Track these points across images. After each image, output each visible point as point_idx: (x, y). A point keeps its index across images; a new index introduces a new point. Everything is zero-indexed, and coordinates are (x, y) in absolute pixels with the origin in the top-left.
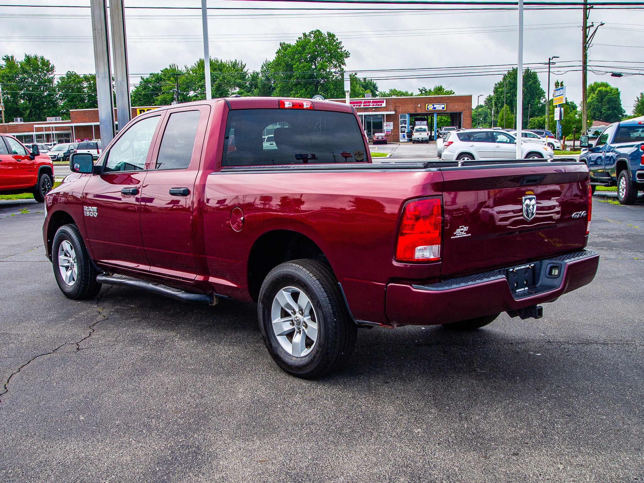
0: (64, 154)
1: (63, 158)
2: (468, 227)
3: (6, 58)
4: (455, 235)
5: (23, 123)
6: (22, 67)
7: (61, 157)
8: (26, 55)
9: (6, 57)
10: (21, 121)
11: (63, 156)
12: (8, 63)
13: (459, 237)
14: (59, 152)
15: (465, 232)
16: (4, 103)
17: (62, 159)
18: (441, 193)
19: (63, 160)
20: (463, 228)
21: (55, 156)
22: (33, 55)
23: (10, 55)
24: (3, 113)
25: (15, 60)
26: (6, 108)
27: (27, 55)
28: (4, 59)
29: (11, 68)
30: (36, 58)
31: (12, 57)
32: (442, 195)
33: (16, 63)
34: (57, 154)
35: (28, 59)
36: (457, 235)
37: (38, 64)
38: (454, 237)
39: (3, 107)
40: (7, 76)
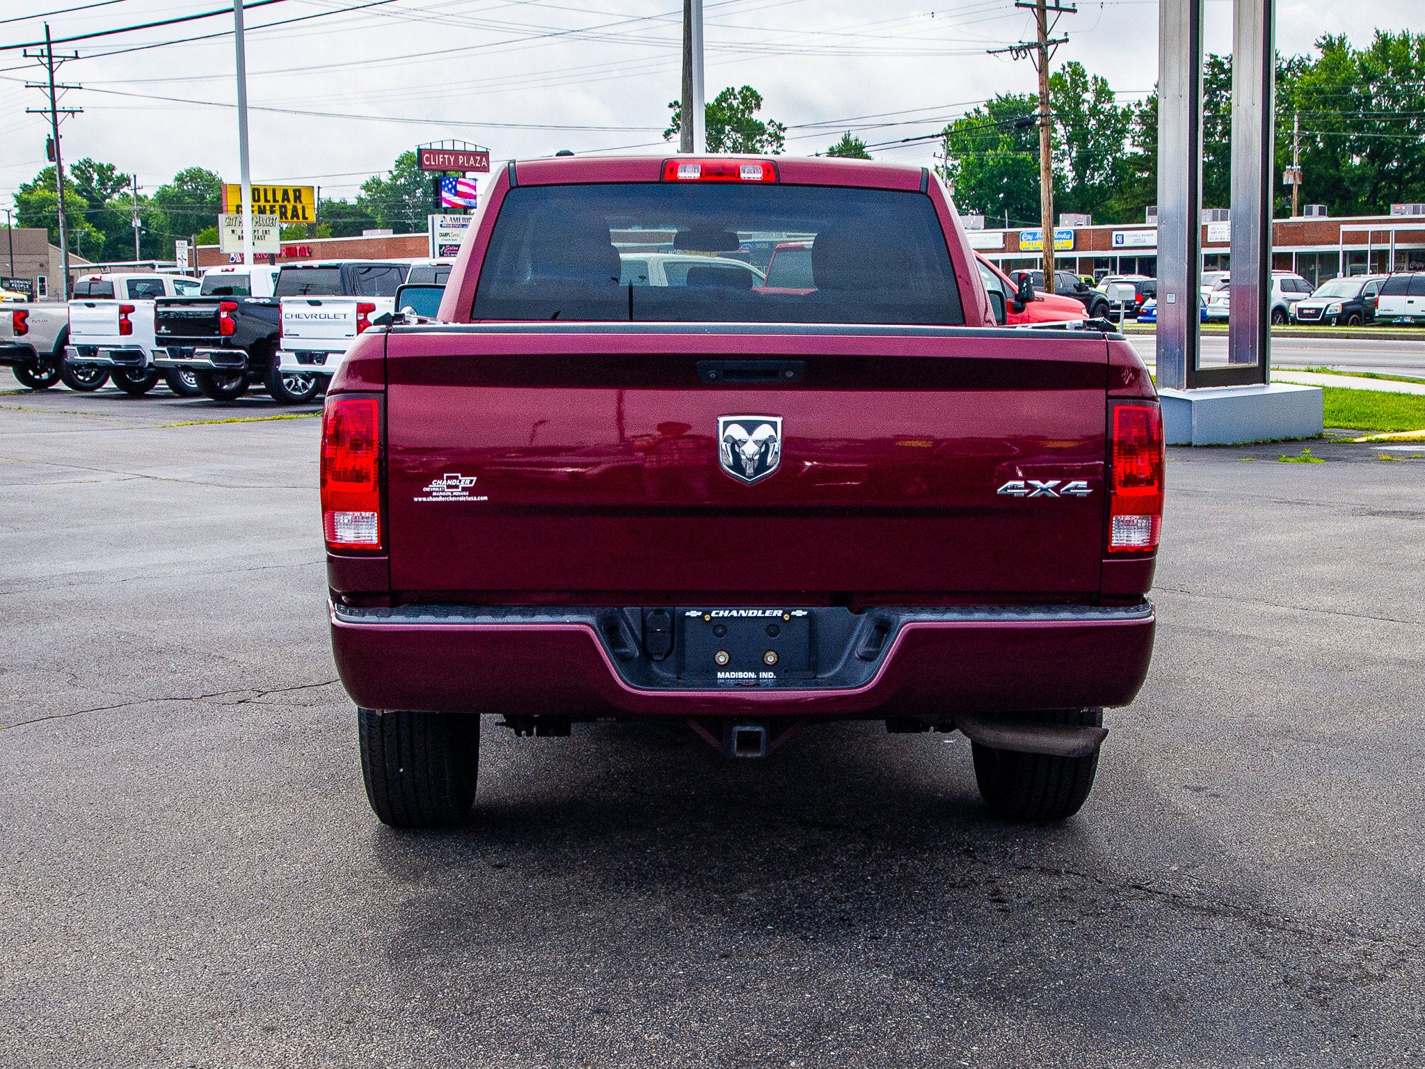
0: (1344, 305)
1: (1338, 316)
2: (475, 479)
3: (1324, 42)
4: (429, 494)
5: (1325, 219)
6: (1363, 68)
7: (1333, 316)
8: (1377, 32)
9: (1324, 38)
10: (1321, 213)
11: (1339, 311)
12: (1326, 55)
13: (440, 499)
14: (1329, 301)
15: (464, 489)
16: (1300, 163)
17: (1335, 320)
18: (382, 387)
19: (1338, 324)
20: (457, 478)
21: (1318, 310)
22: (1396, 32)
23: (1335, 35)
24: (1295, 191)
25: (1347, 46)
26: (1303, 178)
27: (1381, 33)
28: (1319, 46)
29: (1332, 70)
30: (1405, 42)
31: (1342, 40)
32: (385, 392)
33: (1350, 55)
34: (1323, 305)
35: (1384, 43)
36: (434, 494)
37: (1407, 57)
38: (424, 499)
39: (1297, 176)
40: (1320, 92)
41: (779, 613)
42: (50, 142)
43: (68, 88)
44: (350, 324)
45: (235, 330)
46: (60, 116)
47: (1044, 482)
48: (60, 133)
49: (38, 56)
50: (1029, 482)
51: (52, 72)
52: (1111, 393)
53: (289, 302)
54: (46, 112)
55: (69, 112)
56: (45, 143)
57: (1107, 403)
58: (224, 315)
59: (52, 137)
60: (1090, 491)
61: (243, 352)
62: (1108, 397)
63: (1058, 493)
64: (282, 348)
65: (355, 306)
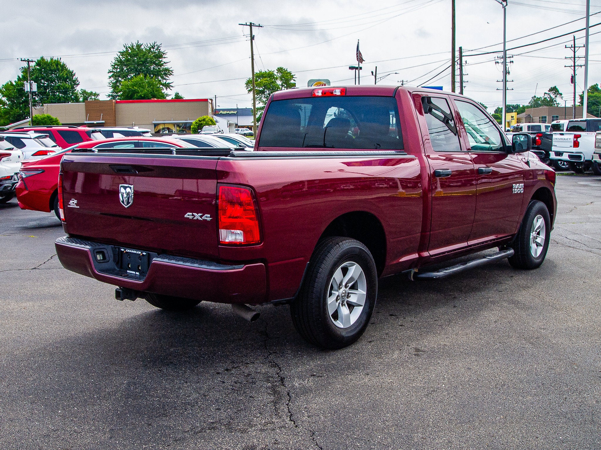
41: (140, 253)
42: (572, 77)
43: (580, 58)
44: (571, 142)
45: (541, 143)
46: (576, 68)
47: (198, 214)
48: (576, 74)
49: (570, 47)
50: (194, 214)
51: (574, 52)
52: (219, 181)
53: (555, 134)
54: (571, 66)
55: (580, 66)
56: (571, 77)
57: (217, 185)
58: (537, 138)
59: (573, 75)
60: (211, 219)
61: (543, 151)
62: (218, 183)
63: (202, 218)
64: (552, 150)
65: (573, 135)
